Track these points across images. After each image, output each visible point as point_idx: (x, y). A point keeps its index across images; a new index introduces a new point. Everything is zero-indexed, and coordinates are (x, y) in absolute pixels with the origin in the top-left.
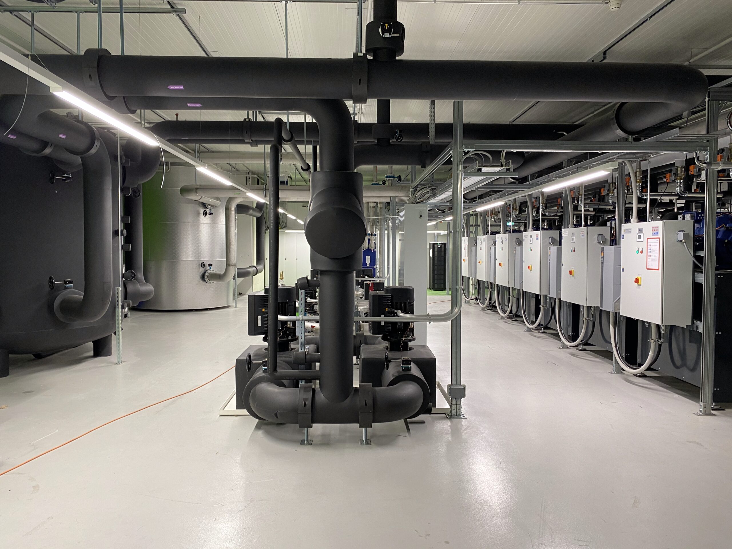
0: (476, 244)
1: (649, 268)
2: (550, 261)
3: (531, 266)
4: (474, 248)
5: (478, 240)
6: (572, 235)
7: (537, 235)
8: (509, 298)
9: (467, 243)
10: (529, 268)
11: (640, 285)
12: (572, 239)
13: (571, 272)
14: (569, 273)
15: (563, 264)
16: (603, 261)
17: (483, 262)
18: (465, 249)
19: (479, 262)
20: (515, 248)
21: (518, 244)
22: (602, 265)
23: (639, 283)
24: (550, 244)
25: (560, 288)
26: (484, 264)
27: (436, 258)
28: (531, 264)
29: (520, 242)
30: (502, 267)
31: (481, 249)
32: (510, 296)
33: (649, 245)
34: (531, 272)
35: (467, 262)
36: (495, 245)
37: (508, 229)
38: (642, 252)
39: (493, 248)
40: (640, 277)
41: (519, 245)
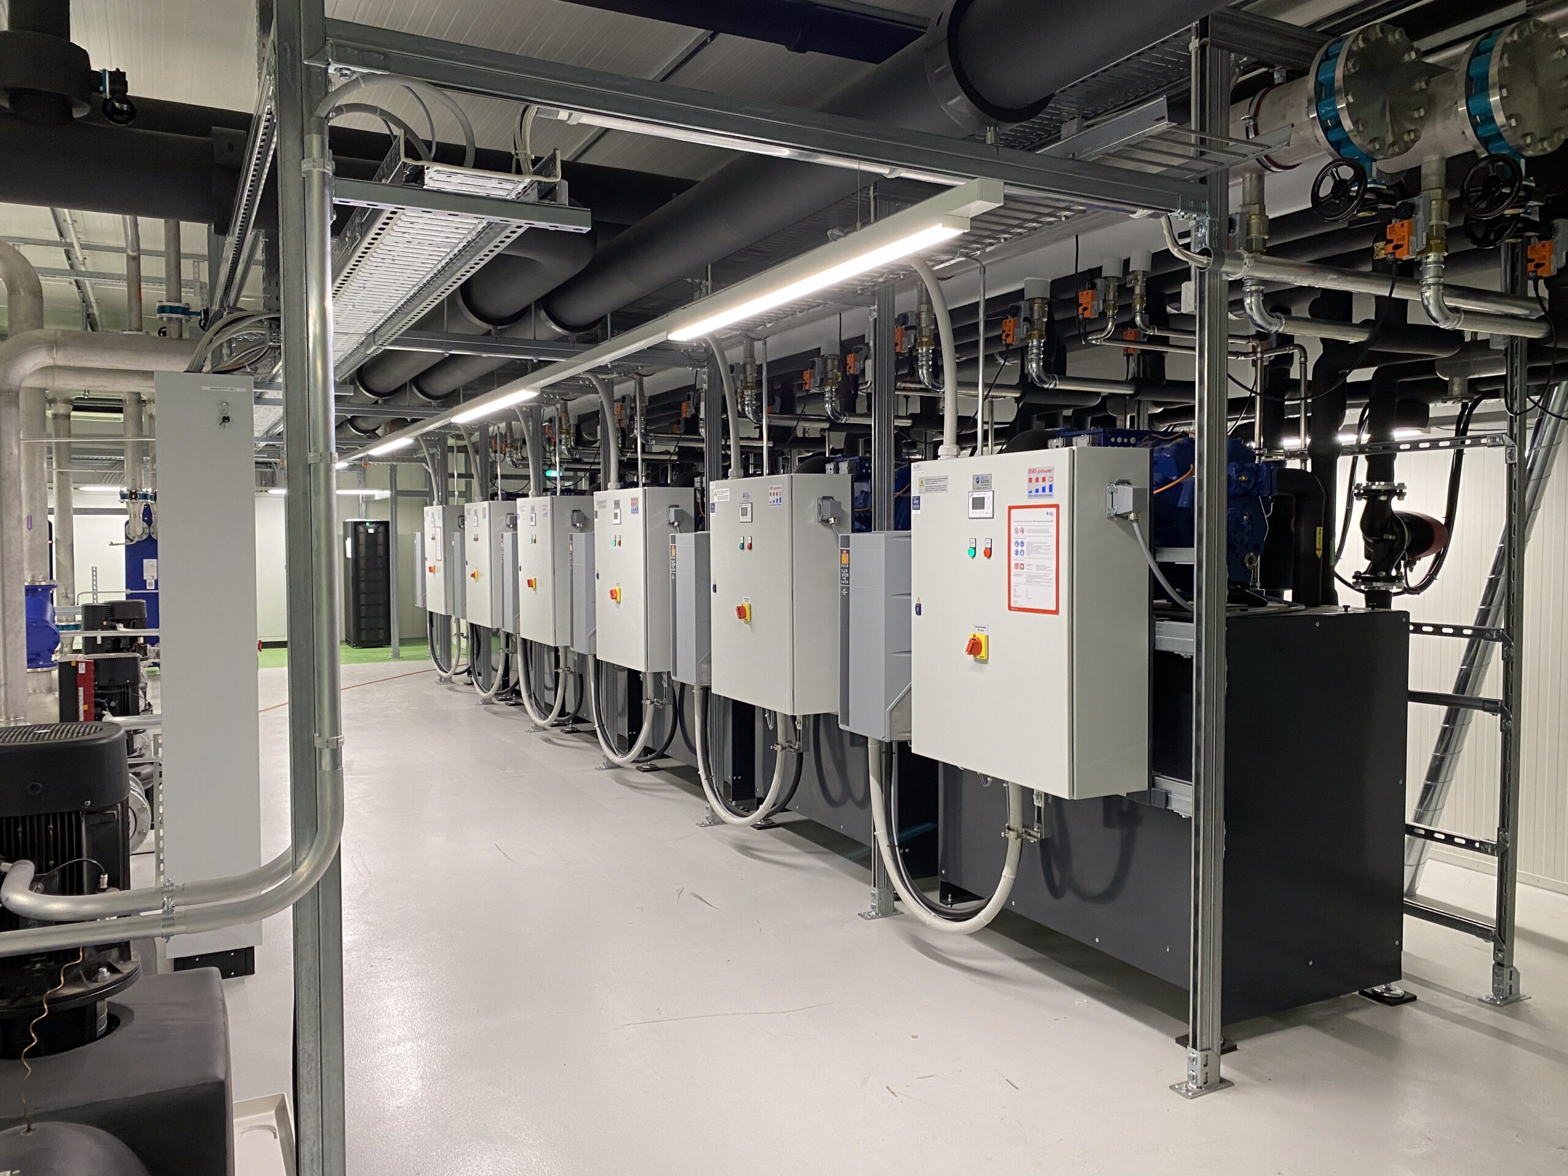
0: (464, 525)
1: (1018, 605)
2: (675, 575)
3: (617, 589)
4: (457, 535)
5: (469, 513)
6: (742, 499)
7: (634, 501)
8: (557, 675)
9: (440, 523)
10: (613, 594)
11: (986, 662)
12: (744, 513)
13: (741, 612)
14: (736, 614)
15: (715, 587)
16: (848, 579)
17: (482, 575)
18: (433, 539)
19: (473, 575)
20: (571, 536)
21: (578, 525)
22: (845, 593)
23: (983, 653)
24: (671, 528)
25: (707, 653)
26: (485, 580)
27: (362, 562)
28: (618, 584)
29: (584, 521)
30: (535, 589)
31: (476, 540)
32: (560, 671)
33: (1016, 531)
34: (618, 607)
35: (440, 574)
36: (515, 527)
37: (549, 485)
38: (988, 553)
39: (508, 535)
40: (985, 633)
41: (582, 530)
